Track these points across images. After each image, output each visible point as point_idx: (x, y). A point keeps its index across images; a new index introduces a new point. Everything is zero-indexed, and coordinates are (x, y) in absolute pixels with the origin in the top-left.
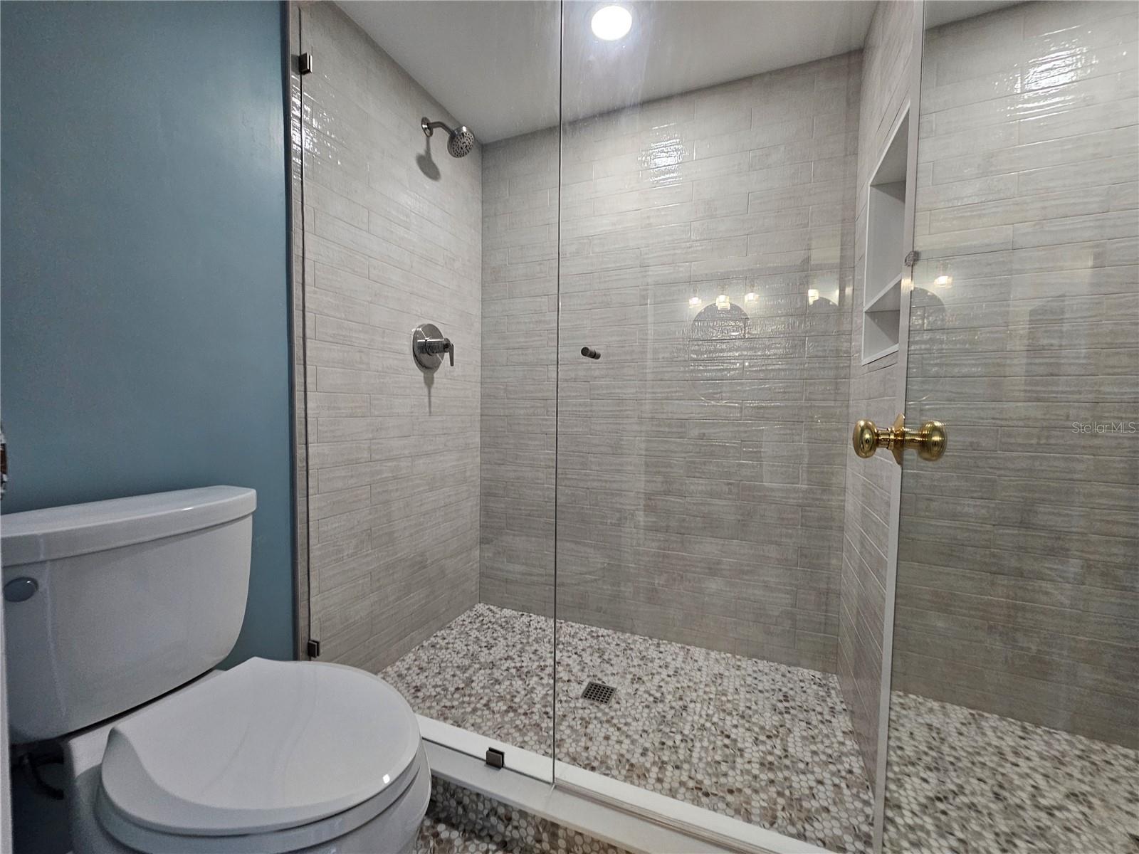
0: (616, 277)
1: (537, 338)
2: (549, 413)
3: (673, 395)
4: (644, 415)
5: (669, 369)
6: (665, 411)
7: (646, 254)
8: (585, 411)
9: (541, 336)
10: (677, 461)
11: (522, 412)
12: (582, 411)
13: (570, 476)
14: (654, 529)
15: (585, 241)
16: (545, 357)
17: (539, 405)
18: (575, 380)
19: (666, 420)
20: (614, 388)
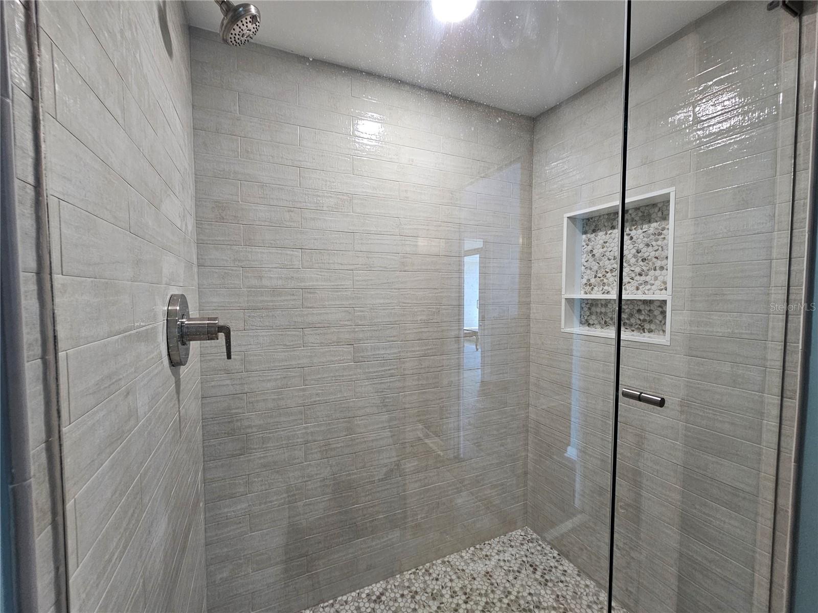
0: (379, 242)
1: (289, 298)
2: (307, 382)
3: (429, 351)
4: (406, 372)
5: (426, 330)
6: (423, 367)
7: (405, 224)
8: (350, 375)
9: (293, 295)
10: (433, 407)
11: (269, 385)
12: (346, 376)
13: (334, 446)
14: (416, 471)
15: (345, 198)
16: (299, 320)
17: (293, 374)
18: (338, 343)
19: (424, 375)
20: (379, 349)
